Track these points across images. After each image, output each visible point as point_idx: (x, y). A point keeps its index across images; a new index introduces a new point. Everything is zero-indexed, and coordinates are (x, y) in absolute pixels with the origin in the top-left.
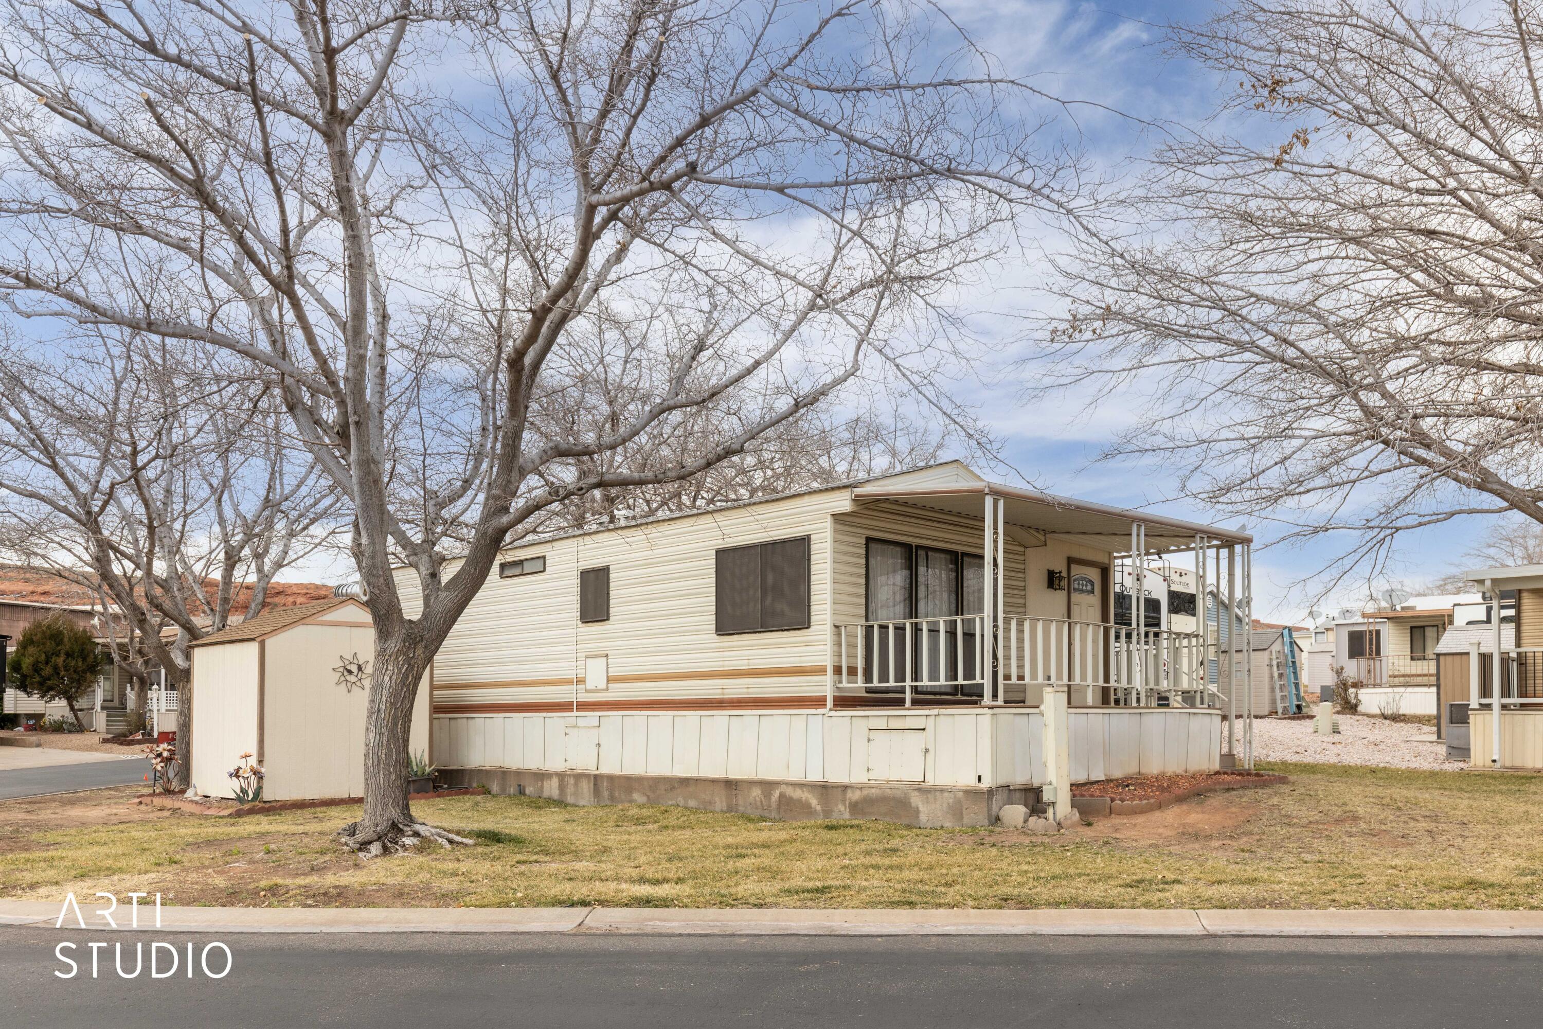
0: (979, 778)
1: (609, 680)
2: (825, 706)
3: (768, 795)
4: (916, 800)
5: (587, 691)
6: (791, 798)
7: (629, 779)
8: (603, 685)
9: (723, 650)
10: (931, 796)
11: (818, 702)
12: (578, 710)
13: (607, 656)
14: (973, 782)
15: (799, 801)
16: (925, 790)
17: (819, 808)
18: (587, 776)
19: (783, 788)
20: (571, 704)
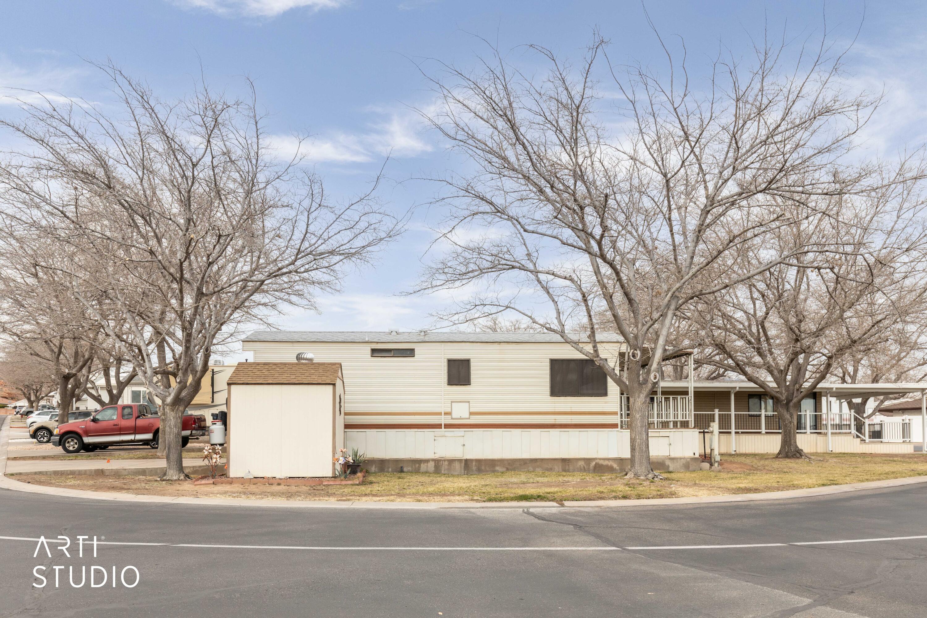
0: (694, 454)
1: (471, 414)
2: (618, 427)
3: (589, 464)
4: (668, 463)
5: (452, 418)
6: (602, 465)
7: (493, 461)
8: (467, 416)
9: (555, 403)
10: (675, 461)
11: (615, 426)
12: (445, 428)
13: (469, 402)
14: (692, 455)
15: (607, 466)
16: (673, 459)
17: (617, 468)
18: (460, 461)
19: (597, 461)
20: (441, 425)
